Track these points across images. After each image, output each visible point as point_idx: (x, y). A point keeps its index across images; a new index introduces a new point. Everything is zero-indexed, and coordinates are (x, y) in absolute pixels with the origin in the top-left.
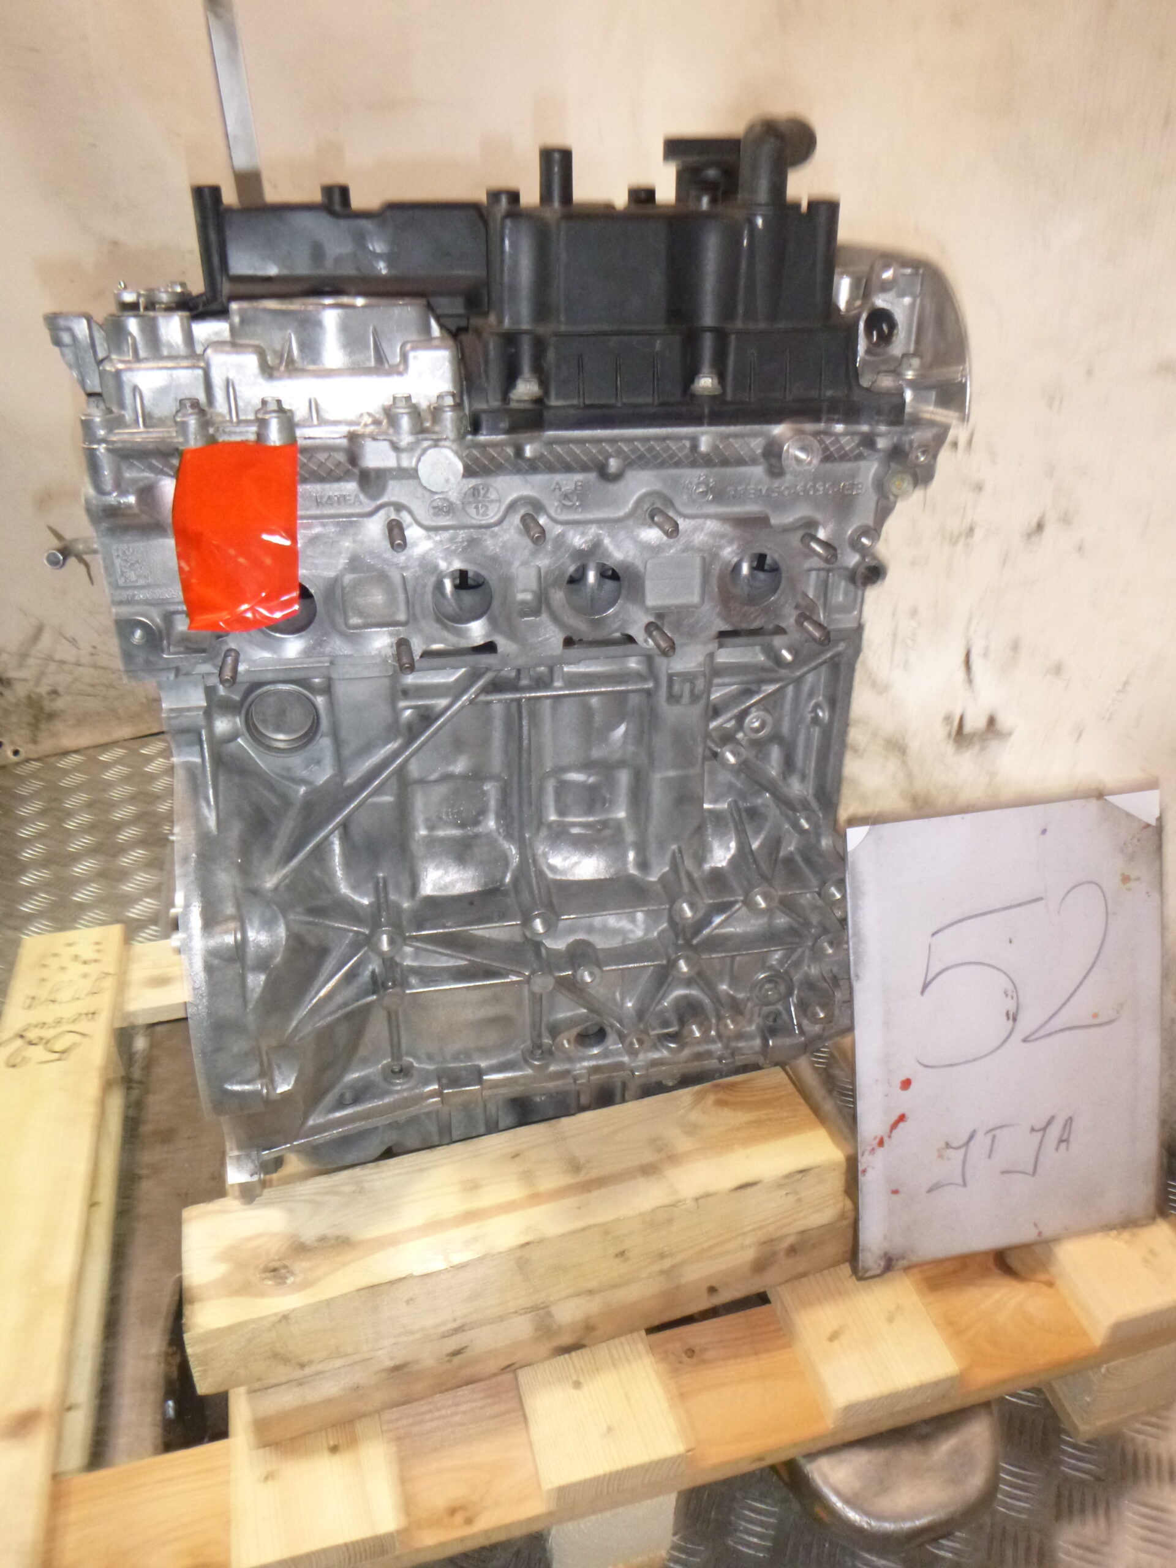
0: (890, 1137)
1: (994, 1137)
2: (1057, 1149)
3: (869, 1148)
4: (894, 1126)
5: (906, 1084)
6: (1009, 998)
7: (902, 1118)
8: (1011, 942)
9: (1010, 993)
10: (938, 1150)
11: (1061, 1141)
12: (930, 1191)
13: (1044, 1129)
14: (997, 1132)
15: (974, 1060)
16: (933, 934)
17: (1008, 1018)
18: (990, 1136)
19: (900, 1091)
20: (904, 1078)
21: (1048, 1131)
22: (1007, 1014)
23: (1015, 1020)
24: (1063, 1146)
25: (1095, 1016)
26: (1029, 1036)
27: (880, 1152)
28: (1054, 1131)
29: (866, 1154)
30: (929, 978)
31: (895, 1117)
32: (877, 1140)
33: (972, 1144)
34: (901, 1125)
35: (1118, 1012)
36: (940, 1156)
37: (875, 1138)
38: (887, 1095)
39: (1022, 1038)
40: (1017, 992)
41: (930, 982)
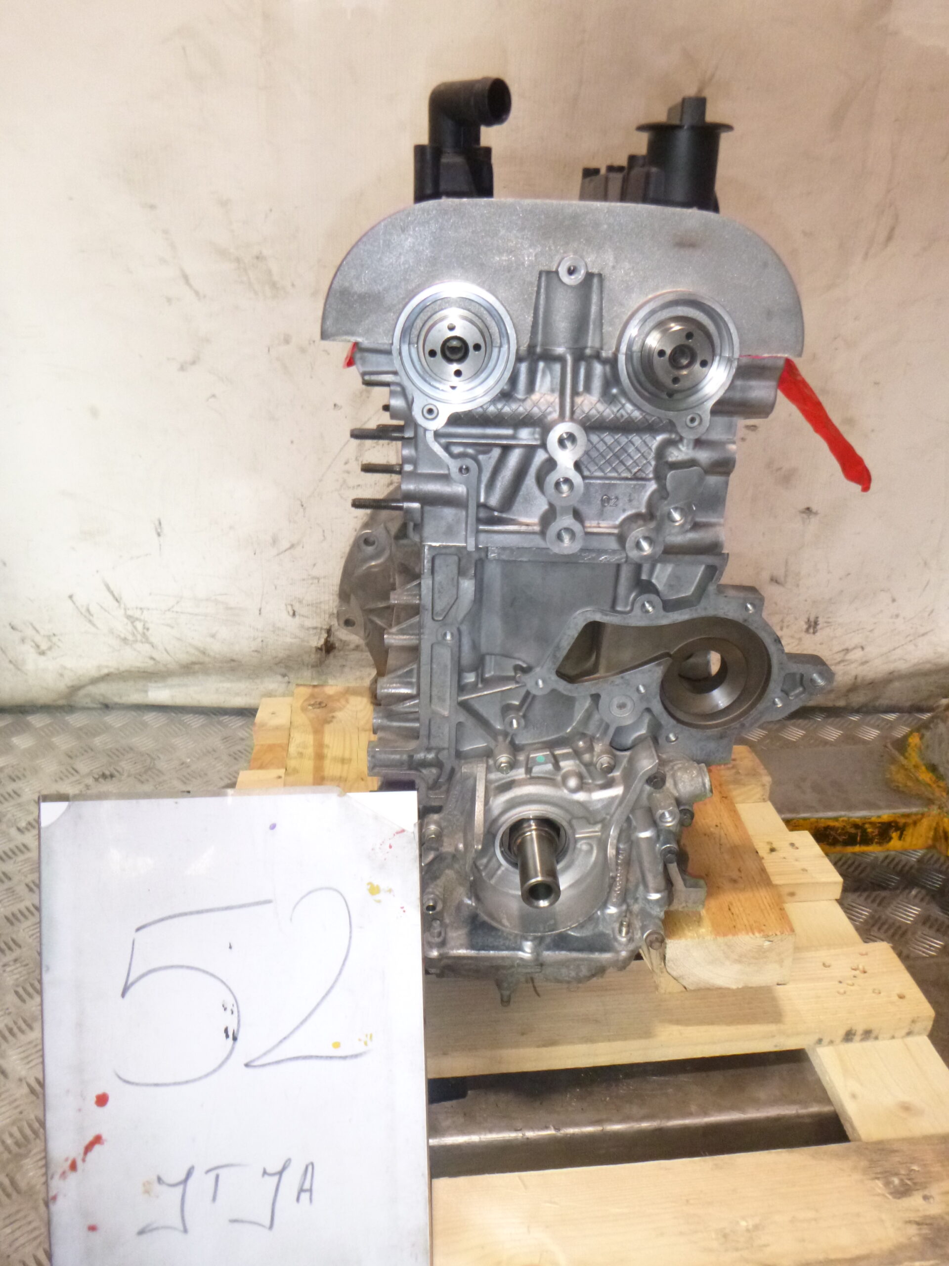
0: (84, 1160)
1: (217, 1177)
2: (298, 1199)
3: (60, 1171)
4: (88, 1148)
5: (102, 1100)
6: (229, 1011)
7: (98, 1140)
8: (230, 947)
9: (229, 1008)
10: (144, 1185)
11: (301, 1190)
12: (141, 1232)
13: (280, 1173)
14: (219, 1171)
15: (187, 1082)
16: (138, 930)
17: (227, 1036)
18: (212, 1175)
19: (95, 1106)
20: (100, 1092)
21: (285, 1174)
22: (226, 1031)
23: (235, 1039)
24: (305, 1196)
25: (337, 1045)
26: (252, 1061)
27: (73, 1177)
28: (292, 1179)
29: (57, 1177)
30: (131, 980)
31: (89, 1138)
32: (69, 1162)
33: (190, 1182)
34: (97, 1148)
35: (366, 1044)
36: (147, 1192)
37: (67, 1160)
38: (80, 1110)
39: (246, 1061)
40: (238, 1007)
41: (133, 984)
